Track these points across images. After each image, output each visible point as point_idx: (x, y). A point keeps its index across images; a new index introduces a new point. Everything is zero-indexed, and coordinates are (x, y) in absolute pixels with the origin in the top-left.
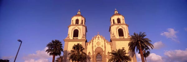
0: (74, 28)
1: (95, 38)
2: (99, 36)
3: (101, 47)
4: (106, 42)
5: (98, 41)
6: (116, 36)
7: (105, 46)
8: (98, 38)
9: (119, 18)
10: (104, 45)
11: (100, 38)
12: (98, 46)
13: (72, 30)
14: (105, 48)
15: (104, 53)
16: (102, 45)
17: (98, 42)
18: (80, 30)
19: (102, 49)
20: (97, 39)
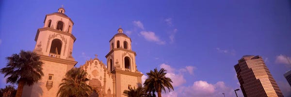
0: (53, 36)
1: (91, 64)
2: (97, 61)
3: (99, 80)
4: (106, 73)
5: (96, 68)
6: (121, 67)
7: (105, 79)
8: (96, 63)
9: (127, 41)
10: (103, 77)
11: (99, 65)
12: (94, 78)
13: (49, 39)
14: (105, 82)
15: (102, 90)
16: (101, 77)
17: (95, 70)
18: (66, 43)
19: (99, 83)
20: (93, 64)
